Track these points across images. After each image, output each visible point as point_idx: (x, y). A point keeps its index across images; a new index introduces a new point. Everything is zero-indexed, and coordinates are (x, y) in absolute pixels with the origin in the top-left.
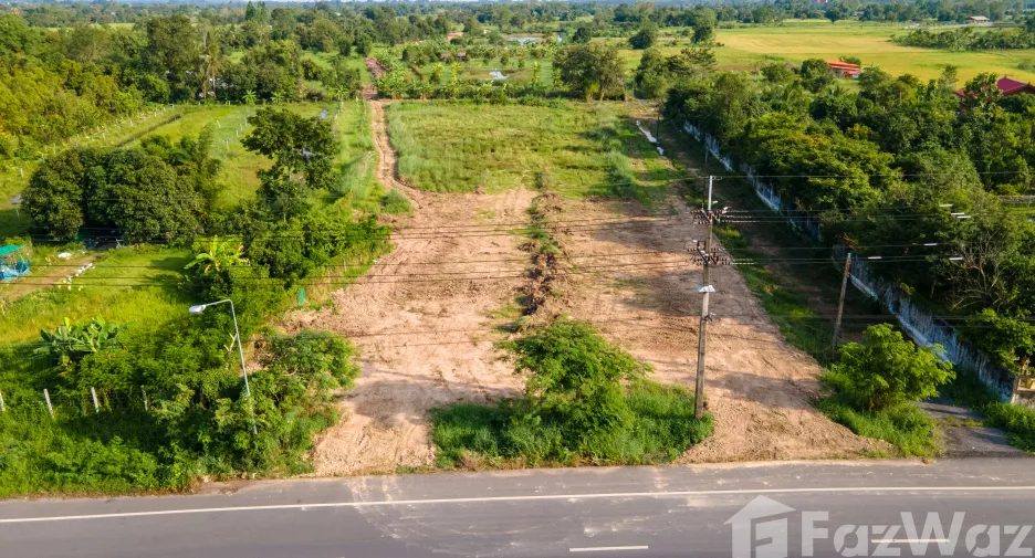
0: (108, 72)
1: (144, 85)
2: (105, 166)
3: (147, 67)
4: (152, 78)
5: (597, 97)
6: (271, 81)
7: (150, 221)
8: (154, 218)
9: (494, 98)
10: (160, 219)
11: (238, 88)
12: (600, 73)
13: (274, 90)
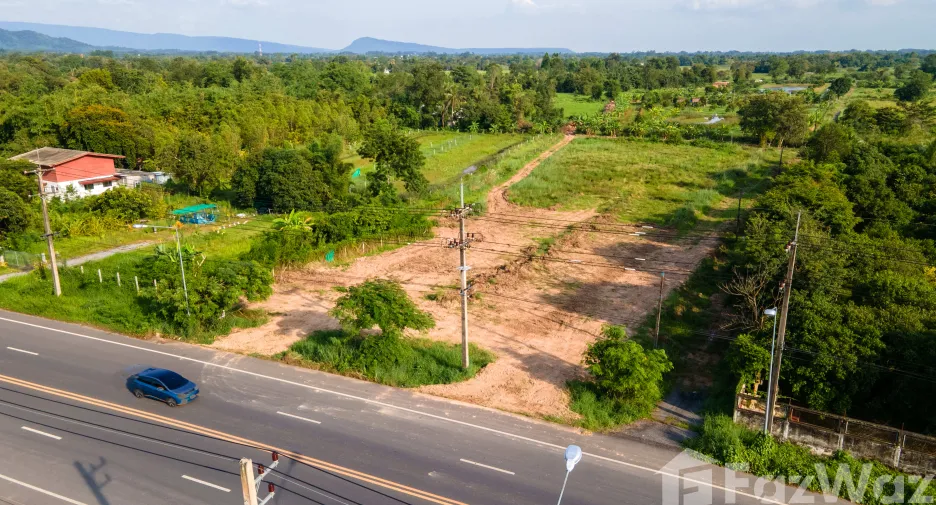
0: (384, 105)
2: (273, 160)
3: (408, 101)
4: (410, 110)
5: (775, 143)
6: (491, 116)
7: (287, 198)
8: (291, 197)
10: (294, 198)
11: (467, 119)
12: (776, 121)
13: (493, 122)
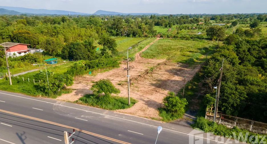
0: (105, 29)
1: (111, 32)
2: (73, 45)
3: (112, 28)
4: (113, 31)
5: (216, 40)
6: (136, 32)
7: (77, 56)
9: (187, 39)
10: (79, 56)
11: (129, 33)
12: (217, 33)
13: (136, 34)
